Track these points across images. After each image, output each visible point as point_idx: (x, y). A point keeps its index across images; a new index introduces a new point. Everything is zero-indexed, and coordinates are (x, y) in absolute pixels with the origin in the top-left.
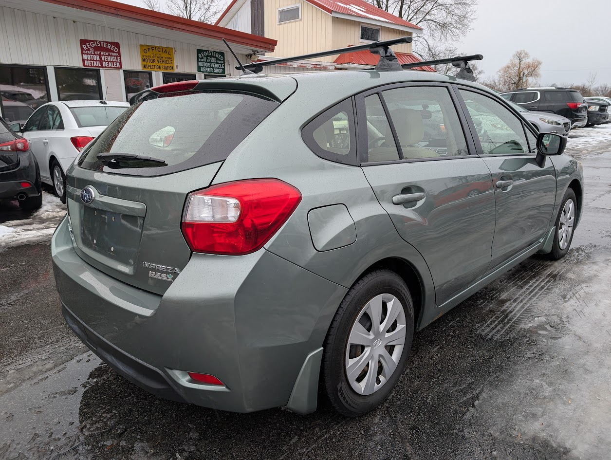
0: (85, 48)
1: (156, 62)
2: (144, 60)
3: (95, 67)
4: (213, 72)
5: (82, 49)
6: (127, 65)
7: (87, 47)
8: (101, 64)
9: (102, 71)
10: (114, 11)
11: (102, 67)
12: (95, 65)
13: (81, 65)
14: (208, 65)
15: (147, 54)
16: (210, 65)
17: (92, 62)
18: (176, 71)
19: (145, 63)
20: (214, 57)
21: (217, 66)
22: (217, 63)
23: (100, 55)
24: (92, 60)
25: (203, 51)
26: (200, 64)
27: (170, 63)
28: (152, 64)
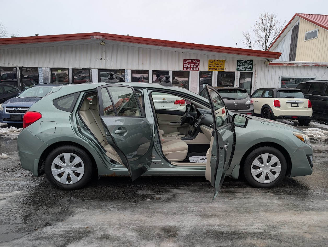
0: (185, 63)
1: (216, 67)
2: (210, 66)
3: (188, 70)
4: (245, 70)
5: (184, 63)
6: (202, 69)
7: (186, 62)
8: (191, 69)
9: (190, 72)
11: (191, 70)
12: (188, 69)
13: (182, 70)
14: (243, 67)
15: (211, 64)
16: (244, 67)
17: (187, 68)
18: (225, 70)
19: (210, 68)
20: (247, 63)
21: (248, 67)
22: (248, 66)
23: (191, 65)
25: (241, 60)
26: (238, 67)
27: (222, 67)
28: (214, 68)
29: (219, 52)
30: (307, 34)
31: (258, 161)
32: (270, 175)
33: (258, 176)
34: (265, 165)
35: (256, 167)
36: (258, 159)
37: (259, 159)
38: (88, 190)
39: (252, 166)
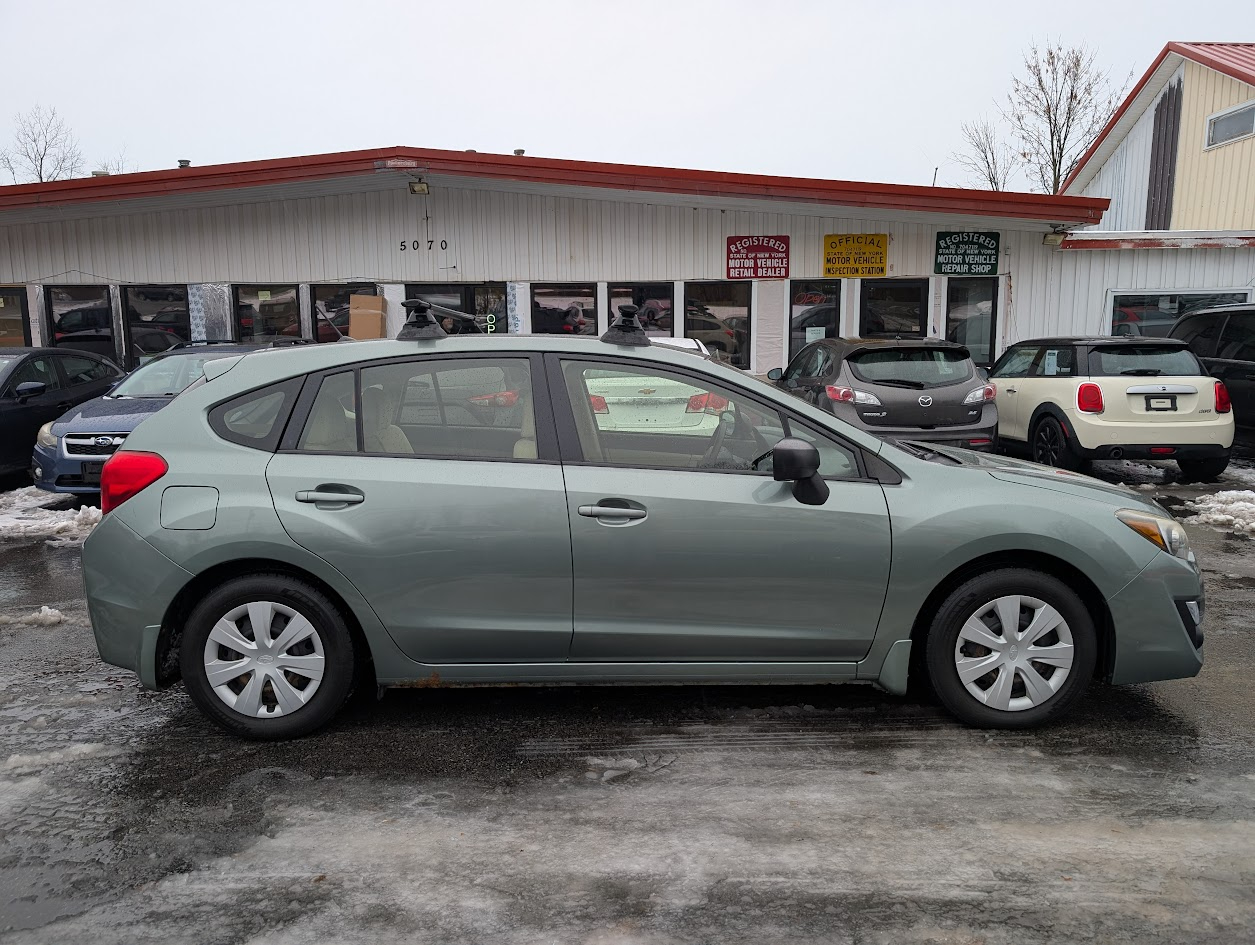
0: (733, 249)
1: (852, 261)
2: (828, 261)
3: (746, 277)
4: (970, 272)
5: (729, 251)
6: (798, 272)
7: (737, 248)
8: (756, 272)
9: (755, 284)
10: (763, 191)
11: (757, 277)
12: (746, 274)
13: (724, 278)
14: (959, 259)
15: (836, 250)
16: (964, 260)
17: (742, 270)
18: (889, 274)
19: (830, 266)
20: (973, 243)
21: (981, 259)
22: (980, 253)
23: (755, 259)
24: (743, 268)
25: (950, 234)
26: (941, 259)
27: (878, 261)
28: (845, 265)
29: (863, 204)
30: (1214, 123)
31: (981, 623)
32: (1032, 679)
33: (985, 682)
34: (1012, 641)
35: (973, 650)
36: (982, 618)
37: (987, 618)
38: (337, 741)
39: (959, 644)
